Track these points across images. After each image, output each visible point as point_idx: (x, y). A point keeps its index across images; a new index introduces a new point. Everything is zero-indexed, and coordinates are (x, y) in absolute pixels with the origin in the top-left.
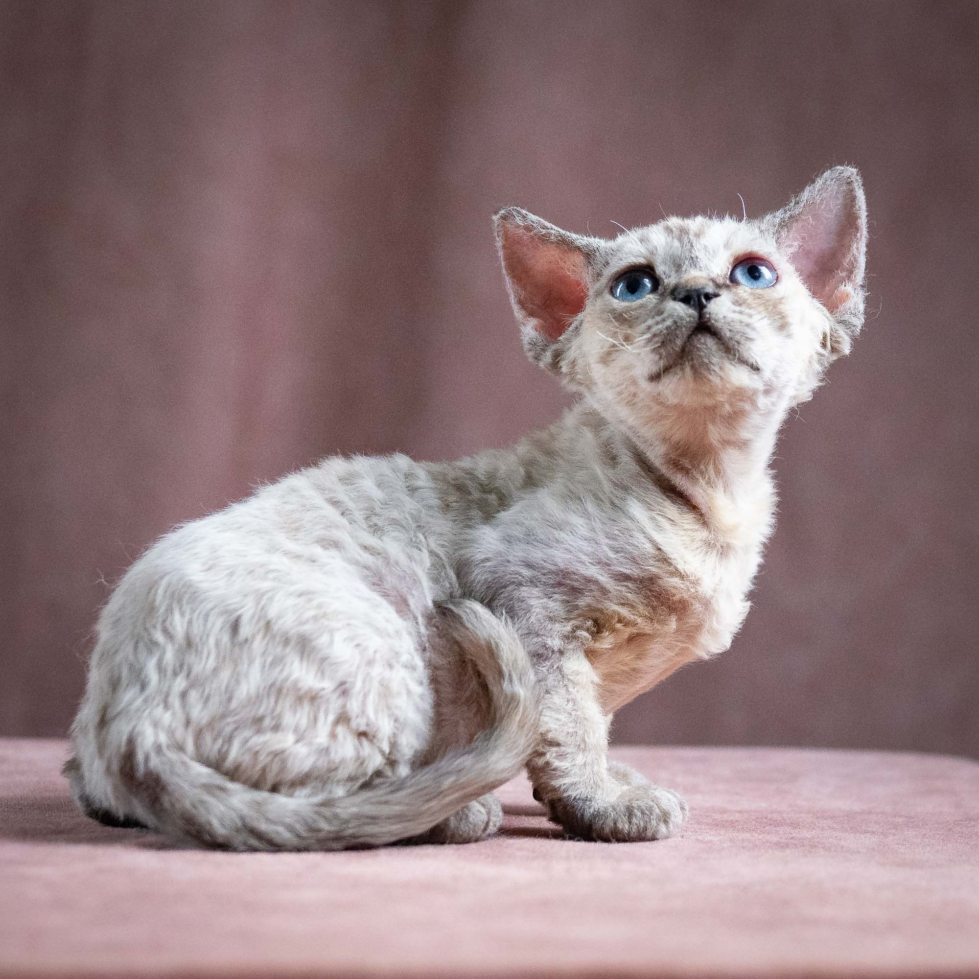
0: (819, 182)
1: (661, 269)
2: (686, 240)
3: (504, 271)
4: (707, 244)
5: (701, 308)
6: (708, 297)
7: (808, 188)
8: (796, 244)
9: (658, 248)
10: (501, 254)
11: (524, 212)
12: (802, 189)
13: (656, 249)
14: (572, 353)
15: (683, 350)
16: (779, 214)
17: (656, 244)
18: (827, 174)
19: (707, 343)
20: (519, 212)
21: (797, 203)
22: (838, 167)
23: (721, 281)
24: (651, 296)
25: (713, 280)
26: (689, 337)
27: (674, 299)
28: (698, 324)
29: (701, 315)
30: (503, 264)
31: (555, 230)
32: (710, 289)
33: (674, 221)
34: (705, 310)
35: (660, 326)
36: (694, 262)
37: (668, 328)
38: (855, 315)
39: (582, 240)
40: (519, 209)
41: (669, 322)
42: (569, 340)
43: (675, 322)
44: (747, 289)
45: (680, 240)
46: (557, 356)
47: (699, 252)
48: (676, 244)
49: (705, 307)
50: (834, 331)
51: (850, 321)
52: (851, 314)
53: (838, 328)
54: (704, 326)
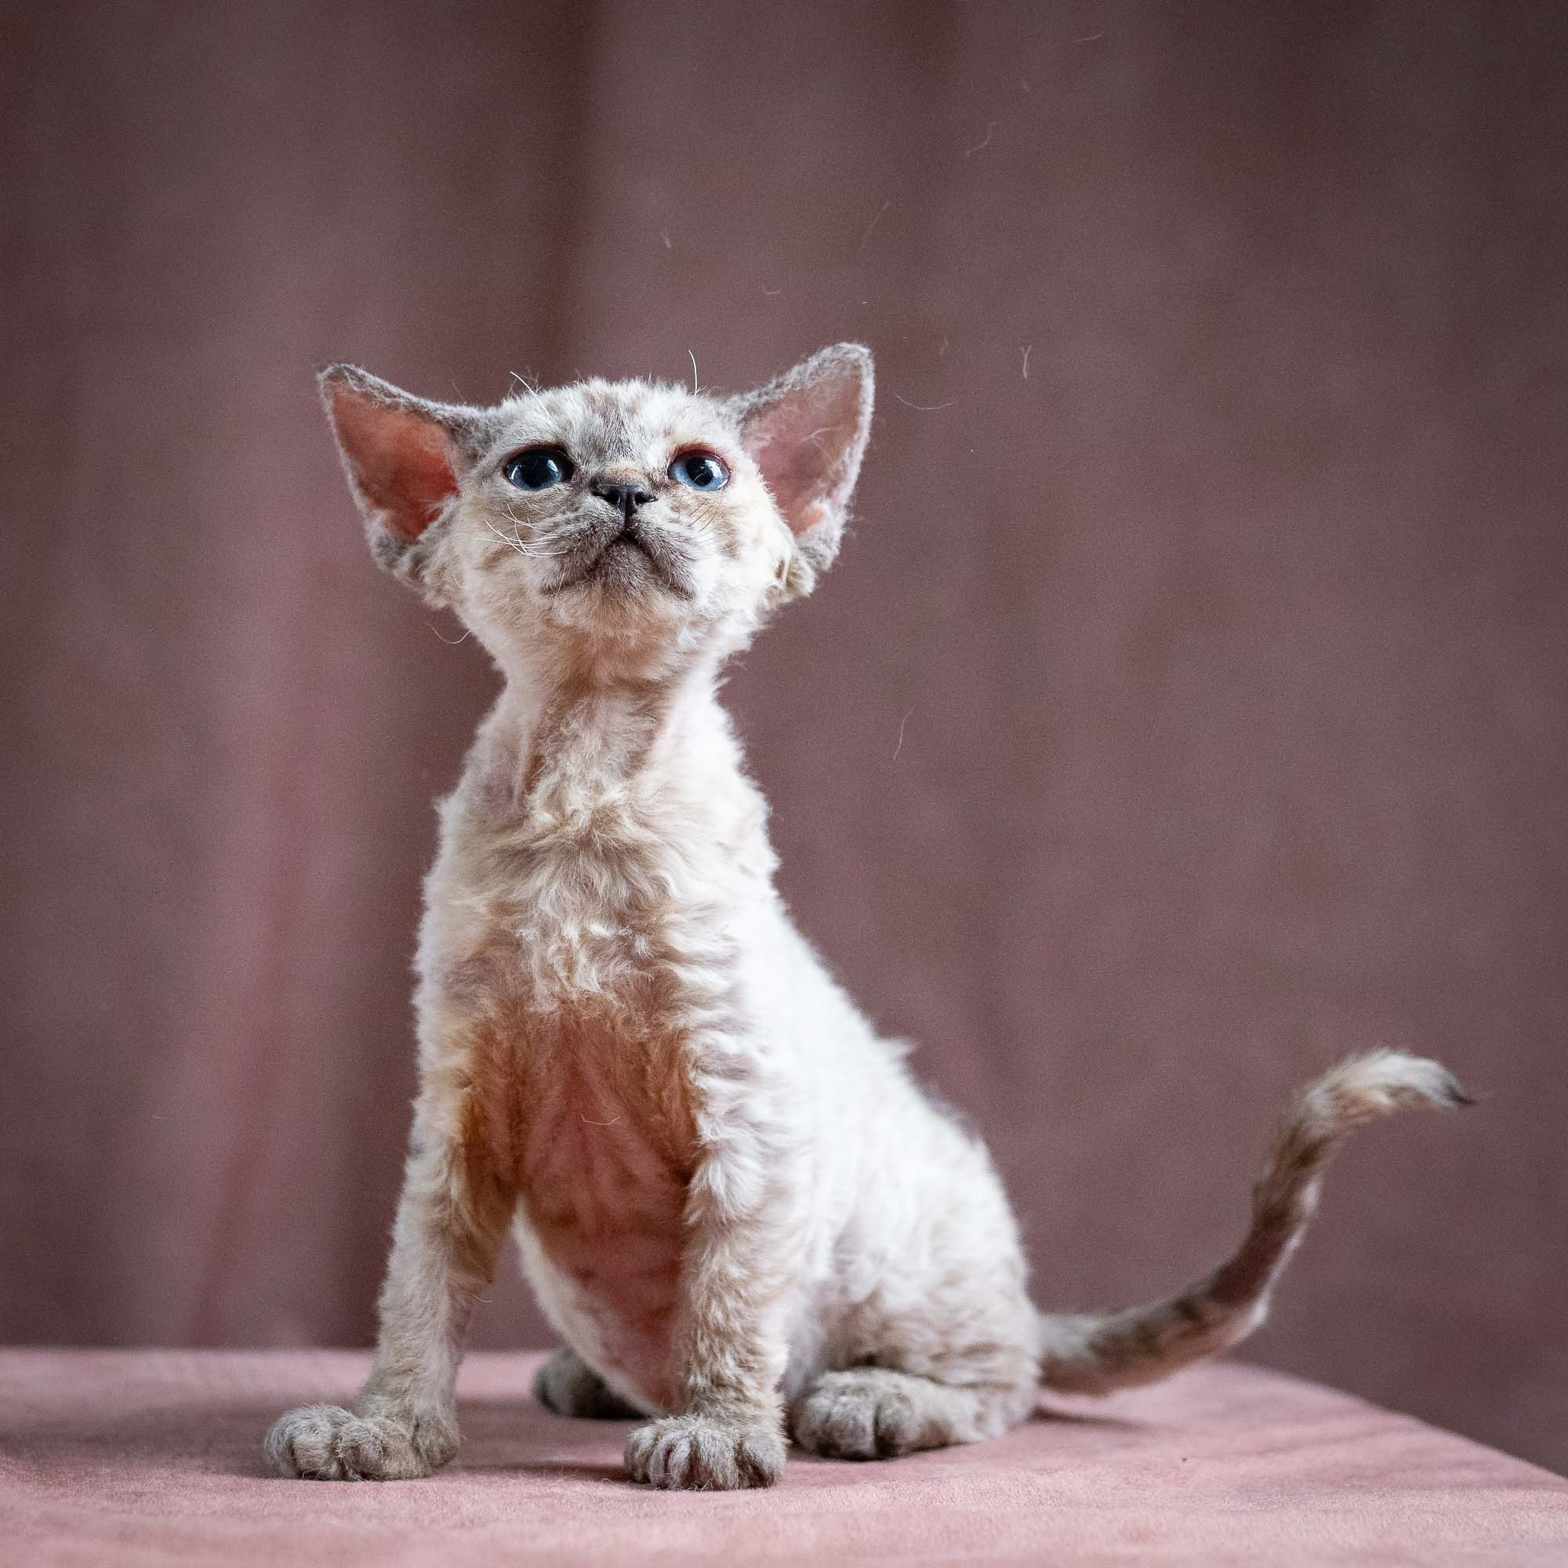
1: (575, 451)
2: (612, 416)
3: (337, 442)
4: (643, 424)
5: (629, 511)
6: (642, 499)
8: (768, 436)
9: (574, 424)
10: (331, 418)
11: (361, 372)
13: (571, 425)
14: (439, 557)
15: (596, 563)
16: (751, 396)
17: (570, 417)
19: (633, 558)
20: (352, 372)
23: (657, 478)
24: (561, 486)
25: (649, 476)
26: (607, 548)
27: (596, 494)
28: (622, 533)
29: (628, 521)
30: (335, 431)
31: (406, 396)
32: (644, 487)
33: (598, 386)
34: (635, 515)
35: (571, 527)
36: (622, 447)
37: (581, 532)
38: (825, 542)
39: (447, 410)
40: (352, 367)
41: (584, 525)
42: (432, 541)
43: (593, 526)
45: (604, 415)
46: (418, 562)
47: (631, 434)
48: (599, 420)
49: (635, 511)
50: (795, 560)
51: (815, 548)
52: (820, 539)
53: (799, 557)
54: (630, 536)
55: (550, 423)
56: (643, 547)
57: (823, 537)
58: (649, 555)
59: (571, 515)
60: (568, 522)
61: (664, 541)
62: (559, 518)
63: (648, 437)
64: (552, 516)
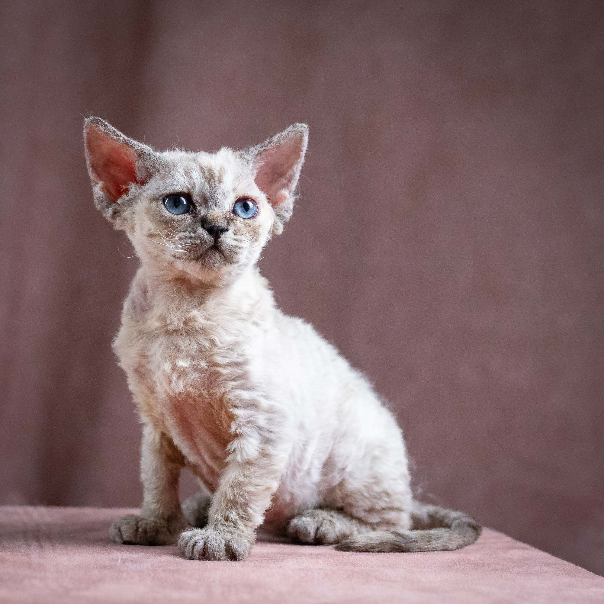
0: (285, 133)
1: (196, 198)
4: (224, 188)
5: (217, 237)
6: (223, 231)
7: (278, 135)
12: (275, 134)
13: (195, 184)
16: (258, 147)
18: (290, 128)
19: (217, 257)
20: (102, 123)
21: (270, 143)
22: (298, 124)
23: (229, 216)
25: (225, 216)
27: (203, 227)
28: (213, 246)
29: (216, 242)
31: (123, 137)
32: (223, 224)
34: (219, 239)
35: (192, 241)
36: (216, 200)
38: (287, 211)
39: (139, 146)
41: (198, 242)
42: (124, 205)
43: (201, 243)
44: (242, 220)
45: (209, 183)
46: (116, 213)
48: (207, 186)
49: (219, 237)
50: (276, 223)
51: (284, 215)
52: (285, 210)
53: (277, 221)
54: (216, 247)
55: (186, 182)
56: (222, 252)
57: (286, 210)
58: (224, 255)
59: (192, 234)
60: (191, 237)
61: (230, 249)
62: (187, 234)
63: (226, 195)
64: (184, 232)
